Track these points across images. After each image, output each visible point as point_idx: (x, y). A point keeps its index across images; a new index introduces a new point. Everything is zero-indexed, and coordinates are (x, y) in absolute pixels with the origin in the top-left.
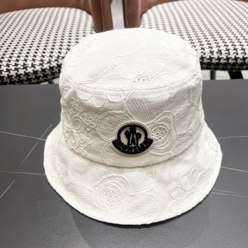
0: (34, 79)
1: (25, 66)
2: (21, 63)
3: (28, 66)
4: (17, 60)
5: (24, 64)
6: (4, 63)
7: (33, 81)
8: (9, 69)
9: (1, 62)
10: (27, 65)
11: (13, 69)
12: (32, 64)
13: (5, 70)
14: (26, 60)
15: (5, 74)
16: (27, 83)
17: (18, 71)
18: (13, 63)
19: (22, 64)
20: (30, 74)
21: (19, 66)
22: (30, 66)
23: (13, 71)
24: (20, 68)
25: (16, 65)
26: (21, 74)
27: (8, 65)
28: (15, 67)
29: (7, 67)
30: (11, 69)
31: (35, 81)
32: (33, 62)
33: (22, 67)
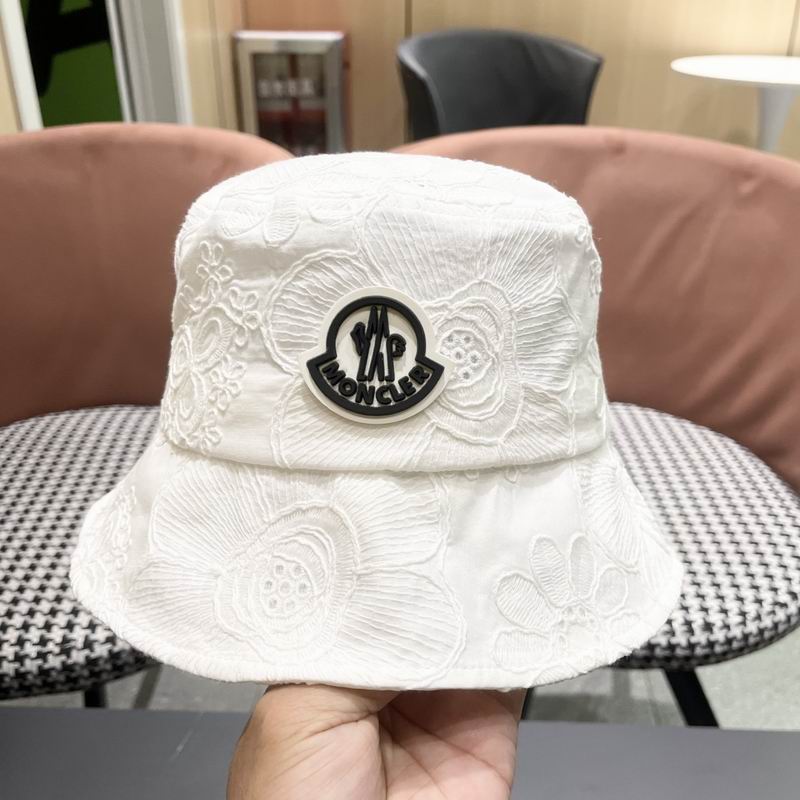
0: (86, 678)
1: (65, 648)
2: (57, 635)
3: (74, 647)
4: (48, 627)
5: (65, 640)
6: (12, 635)
7: (82, 682)
8: (22, 653)
9: (4, 628)
10: (72, 644)
11: (34, 655)
12: (87, 637)
13: (11, 657)
14: (70, 626)
15: (9, 668)
16: (66, 688)
17: (45, 661)
18: (34, 635)
19: (59, 640)
20: (77, 668)
21: (51, 646)
22: (80, 643)
23: (33, 659)
24: (50, 652)
25: (43, 642)
26: (53, 669)
27: (21, 642)
28: (39, 648)
29: (17, 648)
30: (26, 656)
31: (89, 683)
32: (88, 632)
33: (57, 650)
